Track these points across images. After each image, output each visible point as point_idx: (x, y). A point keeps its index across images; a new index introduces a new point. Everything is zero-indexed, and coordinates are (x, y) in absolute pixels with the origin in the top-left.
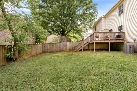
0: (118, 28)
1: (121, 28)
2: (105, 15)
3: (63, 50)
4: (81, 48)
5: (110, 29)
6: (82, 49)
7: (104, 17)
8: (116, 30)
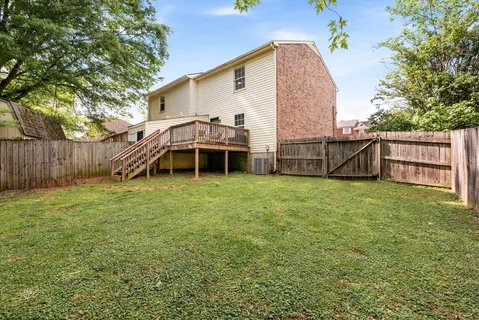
0: (234, 118)
1: (240, 118)
2: (203, 74)
3: (51, 179)
4: (142, 167)
5: (211, 117)
6: (145, 170)
7: (194, 79)
8: (228, 120)
